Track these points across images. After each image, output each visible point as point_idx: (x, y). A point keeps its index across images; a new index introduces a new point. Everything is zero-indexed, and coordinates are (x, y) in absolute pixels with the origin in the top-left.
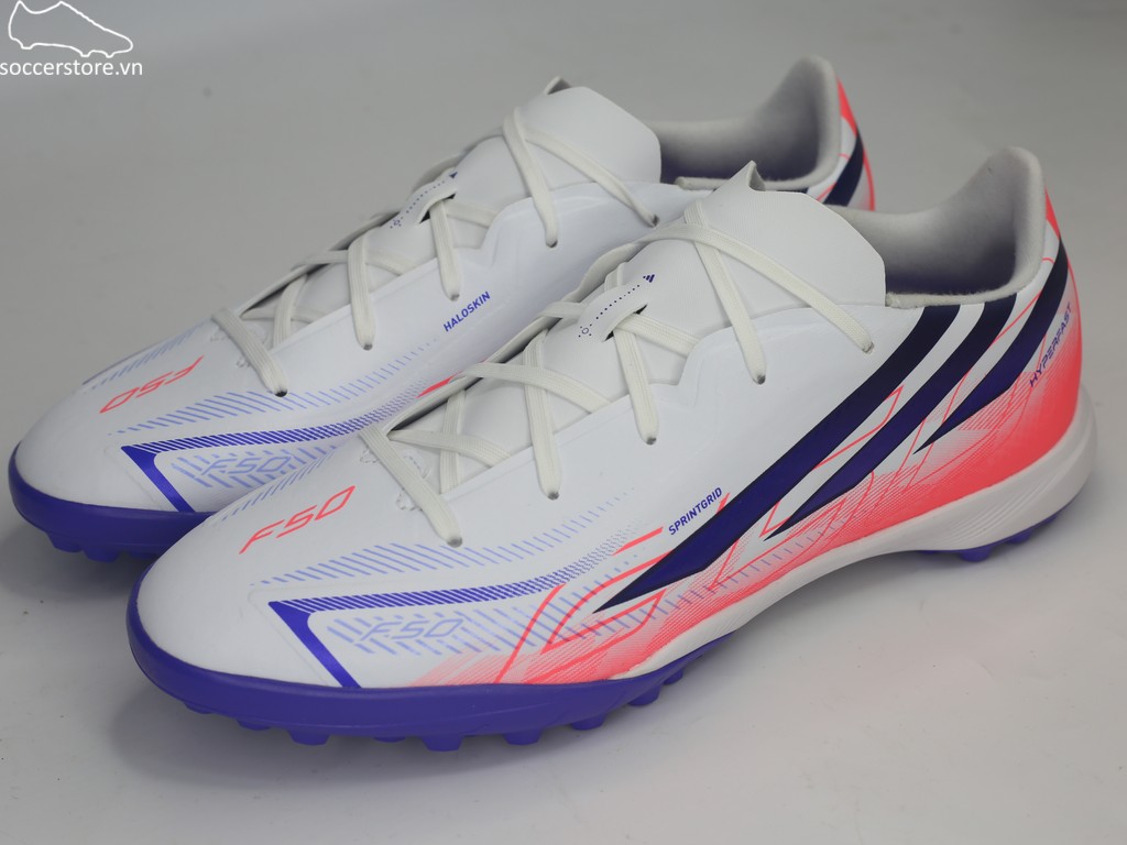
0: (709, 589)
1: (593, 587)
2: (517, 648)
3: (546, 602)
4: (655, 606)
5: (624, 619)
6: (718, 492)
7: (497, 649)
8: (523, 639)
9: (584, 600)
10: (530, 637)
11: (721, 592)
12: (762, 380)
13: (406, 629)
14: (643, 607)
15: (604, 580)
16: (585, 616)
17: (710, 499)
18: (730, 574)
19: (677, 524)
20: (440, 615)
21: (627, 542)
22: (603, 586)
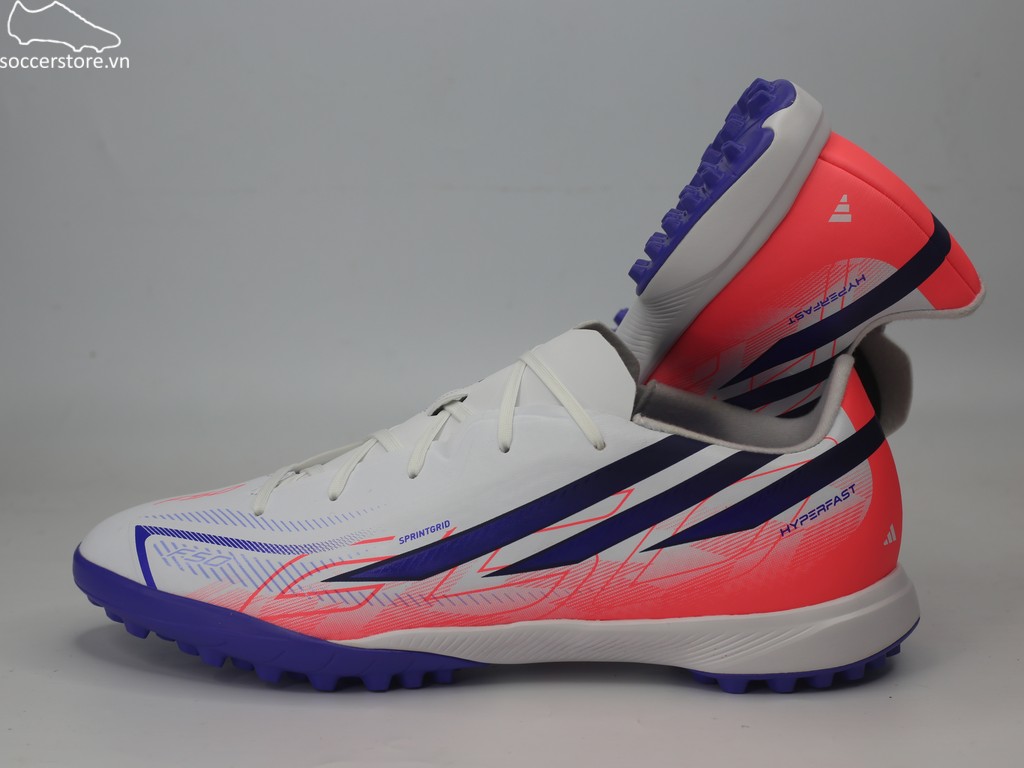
0: (425, 600)
1: (327, 562)
2: (259, 589)
3: (290, 563)
4: (373, 594)
5: (345, 594)
6: (447, 524)
7: (245, 585)
8: (265, 584)
9: (317, 570)
10: (271, 584)
11: (436, 607)
12: (507, 450)
13: (195, 556)
14: (362, 591)
15: (336, 560)
16: (314, 582)
17: (438, 527)
18: (447, 594)
19: (407, 538)
20: (219, 552)
21: (365, 539)
22: (334, 564)
